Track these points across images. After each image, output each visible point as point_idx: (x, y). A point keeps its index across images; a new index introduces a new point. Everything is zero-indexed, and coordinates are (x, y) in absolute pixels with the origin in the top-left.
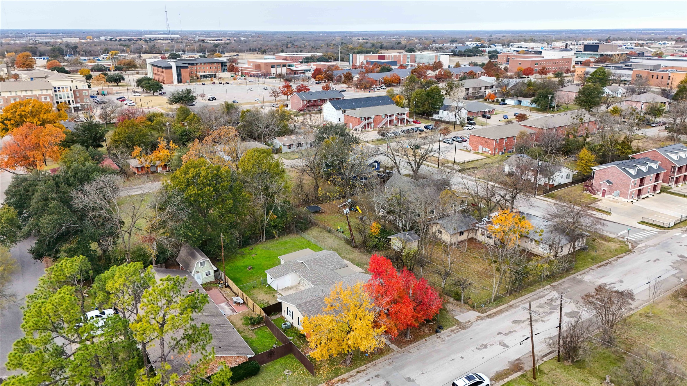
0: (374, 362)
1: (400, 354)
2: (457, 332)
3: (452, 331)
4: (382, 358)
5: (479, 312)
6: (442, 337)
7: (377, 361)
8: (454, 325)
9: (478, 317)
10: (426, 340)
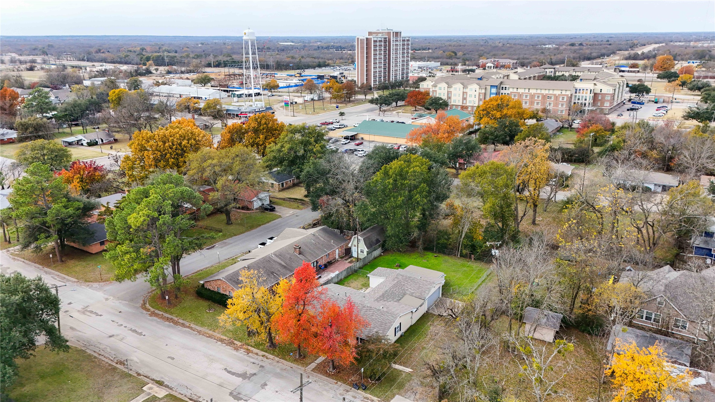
0: (282, 360)
1: (302, 372)
3: (366, 398)
4: (290, 363)
8: (379, 398)
10: (337, 383)
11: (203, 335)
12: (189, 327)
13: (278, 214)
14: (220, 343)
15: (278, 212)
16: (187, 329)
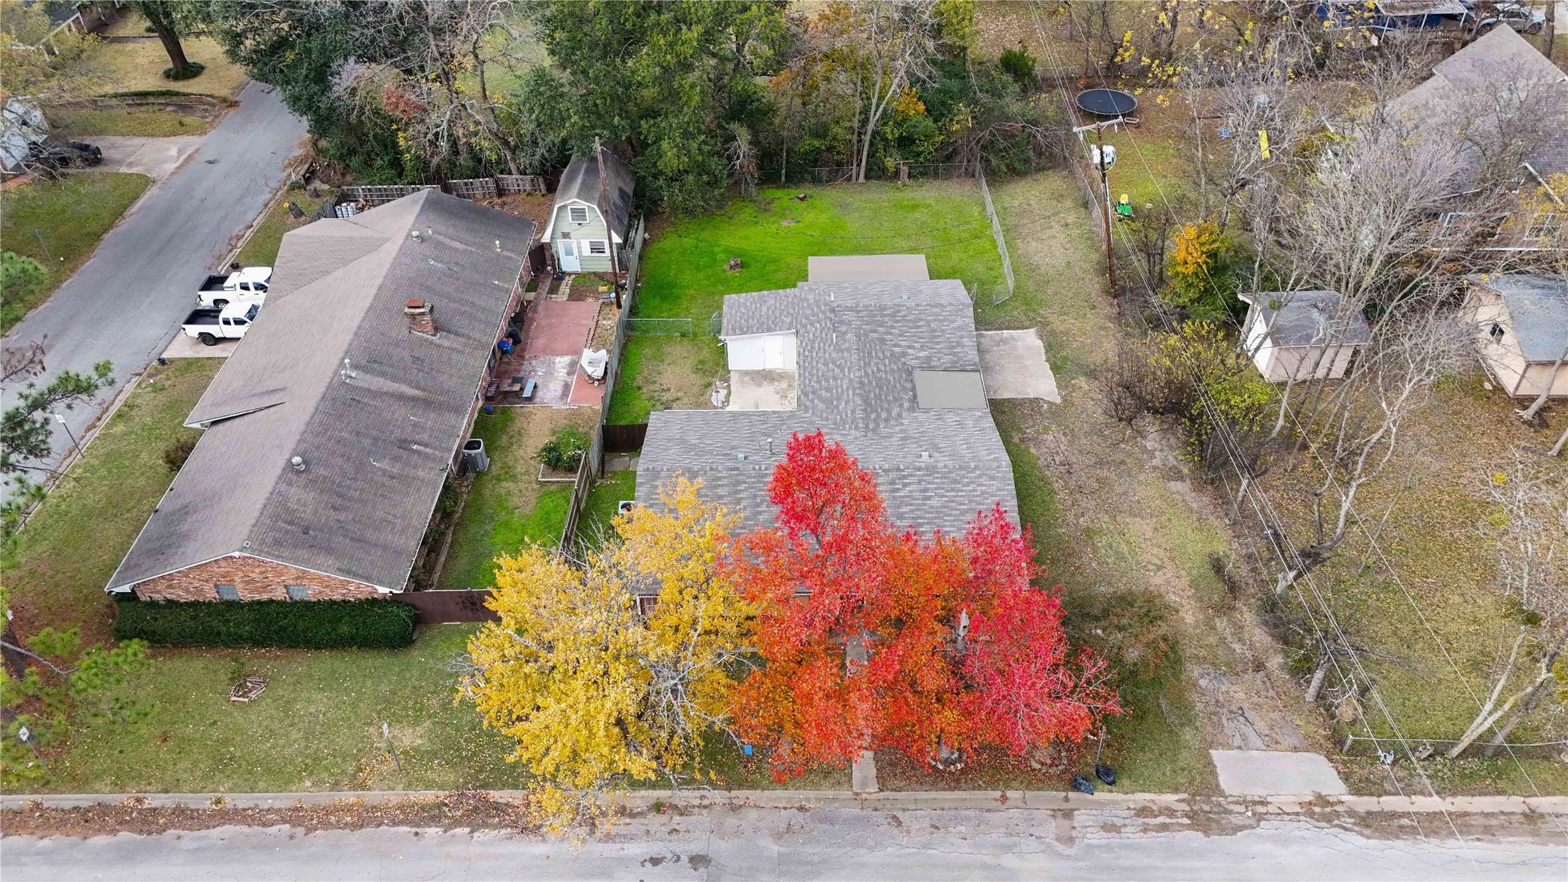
0: (741, 794)
1: (856, 811)
2: (1164, 827)
3: (1143, 812)
4: (780, 793)
5: (1346, 778)
6: (1081, 817)
7: (753, 795)
8: (1176, 790)
9: (1322, 800)
10: (1004, 799)
11: (327, 825)
12: (224, 816)
13: (124, 170)
14: (432, 831)
15: (119, 163)
16: (227, 830)
